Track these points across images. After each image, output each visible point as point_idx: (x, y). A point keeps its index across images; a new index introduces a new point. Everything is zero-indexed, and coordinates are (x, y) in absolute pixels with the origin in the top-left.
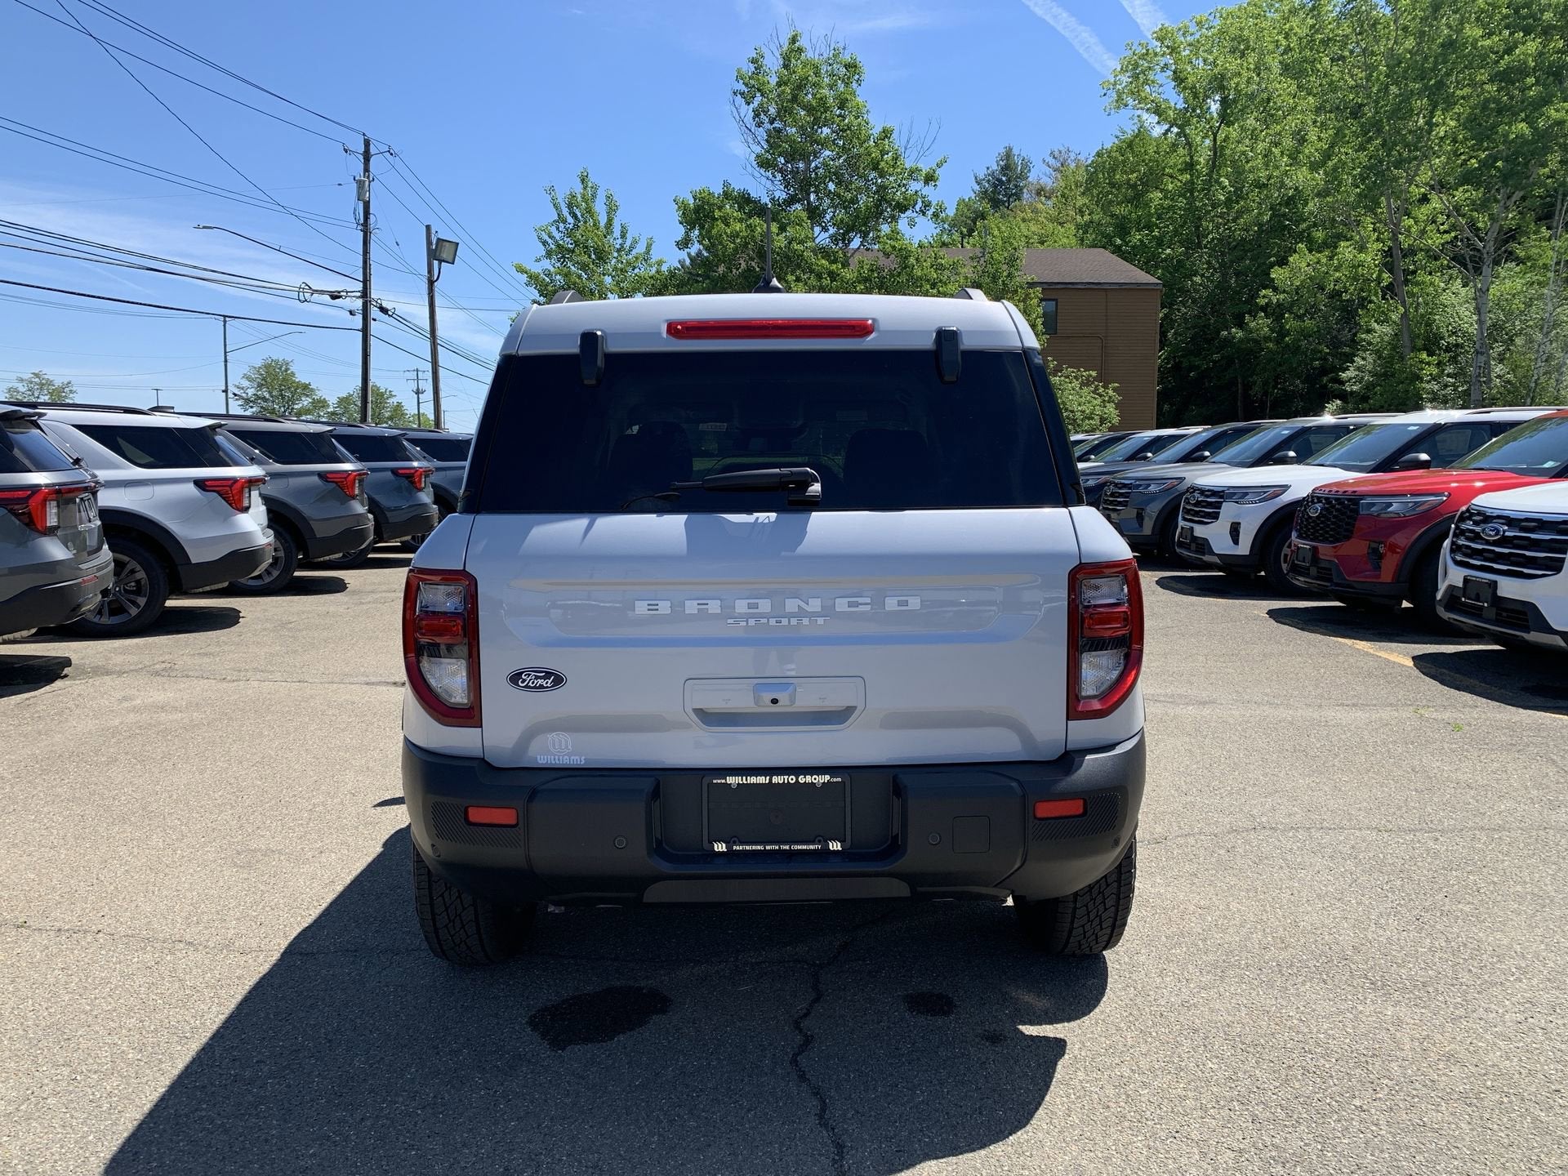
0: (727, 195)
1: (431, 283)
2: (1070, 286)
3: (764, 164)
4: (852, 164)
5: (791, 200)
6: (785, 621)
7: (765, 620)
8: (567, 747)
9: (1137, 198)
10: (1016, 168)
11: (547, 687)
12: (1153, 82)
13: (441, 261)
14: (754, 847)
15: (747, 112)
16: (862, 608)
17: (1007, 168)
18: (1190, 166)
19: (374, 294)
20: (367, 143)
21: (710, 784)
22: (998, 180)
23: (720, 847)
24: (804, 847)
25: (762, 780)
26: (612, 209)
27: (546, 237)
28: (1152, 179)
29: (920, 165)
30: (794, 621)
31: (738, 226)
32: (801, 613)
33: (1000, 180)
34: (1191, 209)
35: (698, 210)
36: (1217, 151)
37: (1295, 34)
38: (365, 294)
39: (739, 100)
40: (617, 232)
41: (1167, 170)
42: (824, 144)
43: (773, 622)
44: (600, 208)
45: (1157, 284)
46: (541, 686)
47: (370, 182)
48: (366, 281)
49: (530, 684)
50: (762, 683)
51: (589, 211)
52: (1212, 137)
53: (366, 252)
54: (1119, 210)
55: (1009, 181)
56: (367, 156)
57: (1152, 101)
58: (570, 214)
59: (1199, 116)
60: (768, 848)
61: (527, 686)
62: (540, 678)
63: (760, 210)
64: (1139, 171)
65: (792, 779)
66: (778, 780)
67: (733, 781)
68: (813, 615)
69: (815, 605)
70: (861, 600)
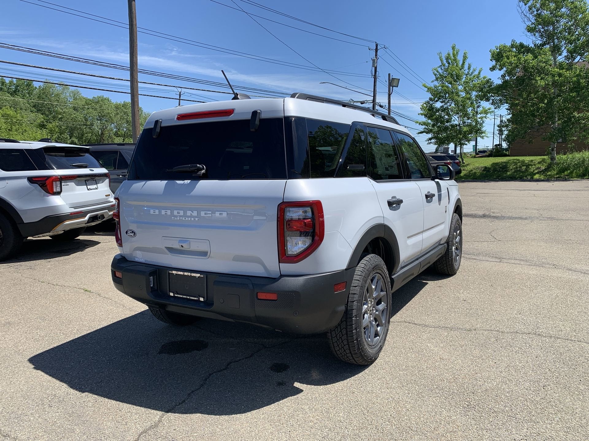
0: (512, 46)
1: (389, 95)
3: (531, 30)
5: (544, 44)
6: (187, 219)
7: (181, 218)
8: (141, 256)
13: (393, 87)
14: (180, 296)
16: (208, 215)
19: (377, 101)
20: (377, 46)
21: (169, 273)
23: (172, 294)
24: (193, 298)
25: (181, 273)
26: (465, 58)
27: (436, 72)
30: (189, 219)
31: (513, 59)
32: (191, 216)
35: (499, 53)
38: (374, 101)
39: (521, 4)
40: (466, 67)
43: (184, 219)
44: (460, 58)
46: (132, 236)
47: (377, 60)
48: (374, 96)
50: (181, 240)
51: (455, 60)
53: (375, 86)
56: (376, 50)
58: (447, 62)
60: (184, 297)
61: (129, 235)
62: (131, 233)
63: (528, 50)
65: (189, 274)
66: (186, 274)
67: (174, 272)
68: (194, 217)
69: (195, 214)
70: (209, 212)
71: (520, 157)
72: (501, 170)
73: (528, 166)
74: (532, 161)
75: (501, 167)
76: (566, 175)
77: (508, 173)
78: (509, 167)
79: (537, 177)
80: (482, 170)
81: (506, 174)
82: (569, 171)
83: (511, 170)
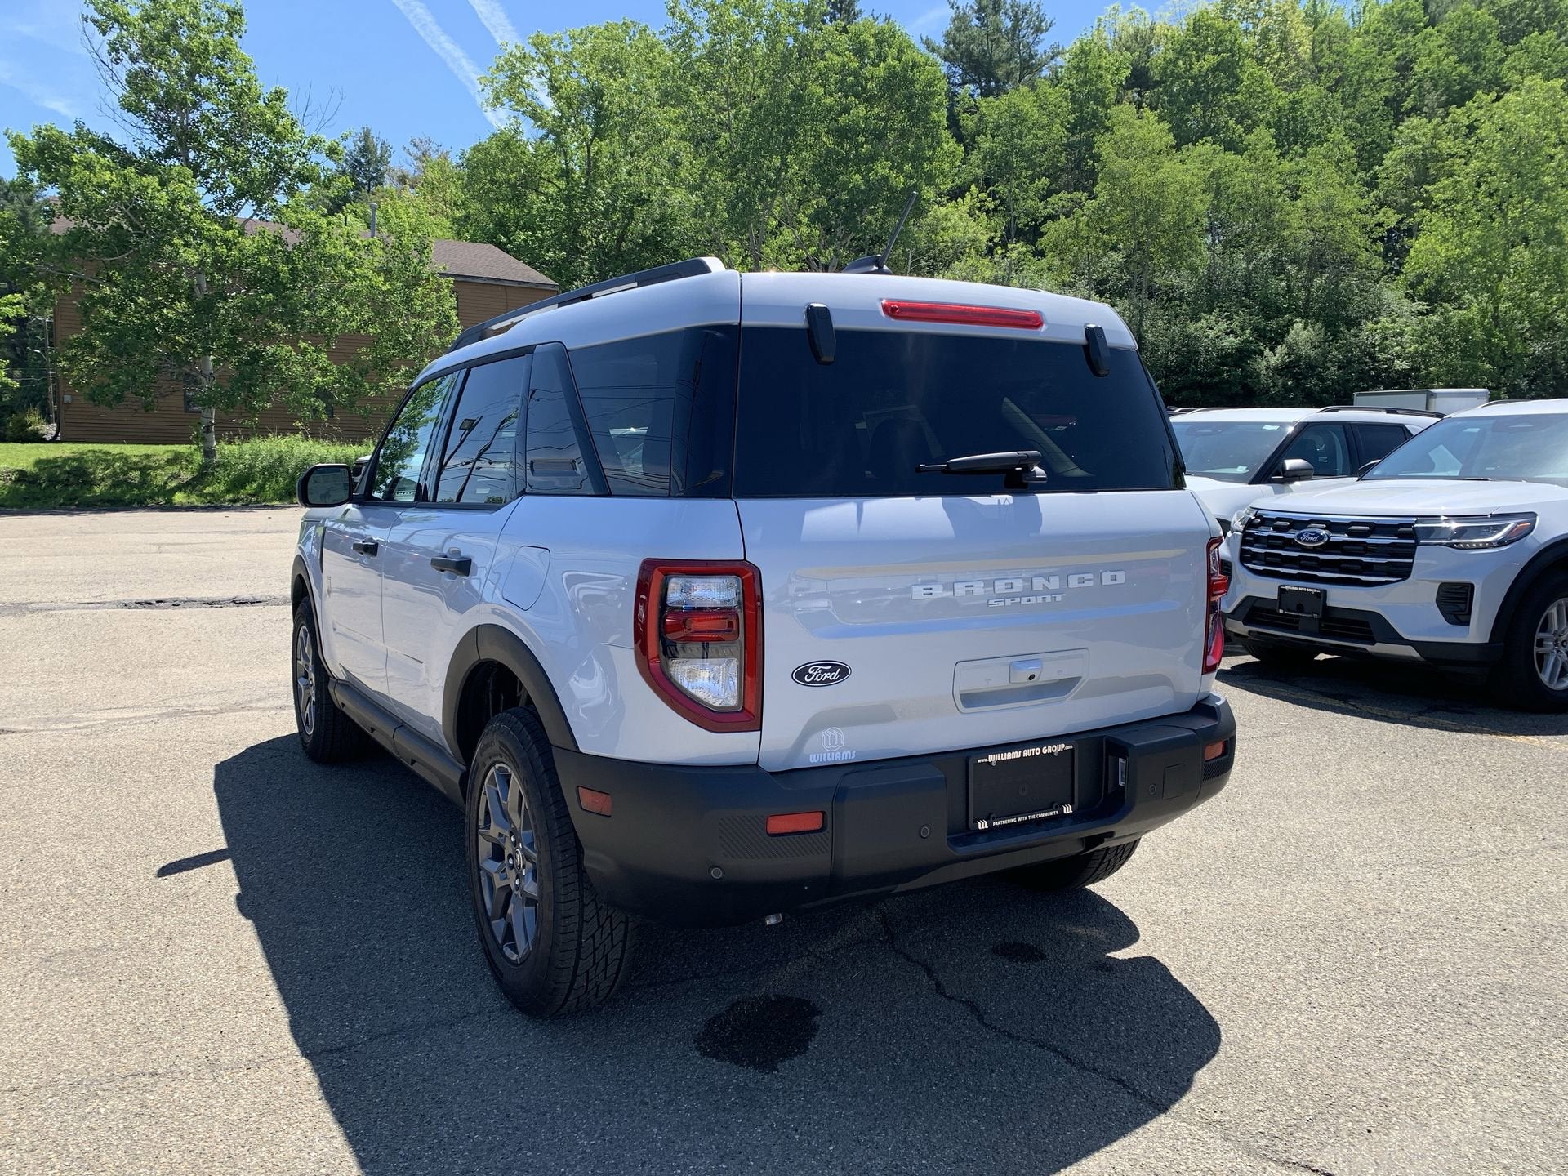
0: (83, 137)
2: (470, 280)
3: (129, 107)
4: (242, 124)
5: (168, 154)
6: (1033, 599)
7: (1017, 600)
8: (839, 743)
9: (516, 198)
10: (376, 151)
11: (833, 681)
12: (529, 85)
14: (1009, 821)
15: (101, 42)
16: (1087, 584)
17: (365, 150)
18: (566, 173)
21: (975, 764)
22: (356, 161)
23: (983, 825)
24: (1046, 814)
25: (1015, 755)
28: (531, 181)
29: (323, 136)
30: (1040, 599)
31: (107, 176)
32: (1046, 592)
33: (360, 163)
34: (570, 214)
35: (41, 150)
36: (591, 163)
37: (657, 63)
39: (92, 28)
41: (543, 175)
42: (206, 95)
43: (1024, 600)
45: (554, 286)
46: (828, 680)
49: (817, 679)
50: (1018, 660)
52: (586, 149)
54: (499, 208)
55: (369, 163)
57: (529, 105)
59: (573, 126)
60: (1019, 819)
61: (813, 682)
62: (827, 671)
63: (127, 159)
64: (519, 172)
65: (1037, 751)
66: (1027, 753)
67: (993, 758)
68: (1053, 592)
69: (1055, 583)
70: (1086, 576)
71: (112, 446)
72: (71, 479)
73: (144, 470)
74: (147, 456)
75: (68, 472)
76: (250, 495)
77: (97, 490)
78: (94, 473)
79: (179, 498)
80: (11, 479)
81: (90, 490)
82: (254, 486)
83: (102, 479)
